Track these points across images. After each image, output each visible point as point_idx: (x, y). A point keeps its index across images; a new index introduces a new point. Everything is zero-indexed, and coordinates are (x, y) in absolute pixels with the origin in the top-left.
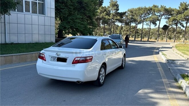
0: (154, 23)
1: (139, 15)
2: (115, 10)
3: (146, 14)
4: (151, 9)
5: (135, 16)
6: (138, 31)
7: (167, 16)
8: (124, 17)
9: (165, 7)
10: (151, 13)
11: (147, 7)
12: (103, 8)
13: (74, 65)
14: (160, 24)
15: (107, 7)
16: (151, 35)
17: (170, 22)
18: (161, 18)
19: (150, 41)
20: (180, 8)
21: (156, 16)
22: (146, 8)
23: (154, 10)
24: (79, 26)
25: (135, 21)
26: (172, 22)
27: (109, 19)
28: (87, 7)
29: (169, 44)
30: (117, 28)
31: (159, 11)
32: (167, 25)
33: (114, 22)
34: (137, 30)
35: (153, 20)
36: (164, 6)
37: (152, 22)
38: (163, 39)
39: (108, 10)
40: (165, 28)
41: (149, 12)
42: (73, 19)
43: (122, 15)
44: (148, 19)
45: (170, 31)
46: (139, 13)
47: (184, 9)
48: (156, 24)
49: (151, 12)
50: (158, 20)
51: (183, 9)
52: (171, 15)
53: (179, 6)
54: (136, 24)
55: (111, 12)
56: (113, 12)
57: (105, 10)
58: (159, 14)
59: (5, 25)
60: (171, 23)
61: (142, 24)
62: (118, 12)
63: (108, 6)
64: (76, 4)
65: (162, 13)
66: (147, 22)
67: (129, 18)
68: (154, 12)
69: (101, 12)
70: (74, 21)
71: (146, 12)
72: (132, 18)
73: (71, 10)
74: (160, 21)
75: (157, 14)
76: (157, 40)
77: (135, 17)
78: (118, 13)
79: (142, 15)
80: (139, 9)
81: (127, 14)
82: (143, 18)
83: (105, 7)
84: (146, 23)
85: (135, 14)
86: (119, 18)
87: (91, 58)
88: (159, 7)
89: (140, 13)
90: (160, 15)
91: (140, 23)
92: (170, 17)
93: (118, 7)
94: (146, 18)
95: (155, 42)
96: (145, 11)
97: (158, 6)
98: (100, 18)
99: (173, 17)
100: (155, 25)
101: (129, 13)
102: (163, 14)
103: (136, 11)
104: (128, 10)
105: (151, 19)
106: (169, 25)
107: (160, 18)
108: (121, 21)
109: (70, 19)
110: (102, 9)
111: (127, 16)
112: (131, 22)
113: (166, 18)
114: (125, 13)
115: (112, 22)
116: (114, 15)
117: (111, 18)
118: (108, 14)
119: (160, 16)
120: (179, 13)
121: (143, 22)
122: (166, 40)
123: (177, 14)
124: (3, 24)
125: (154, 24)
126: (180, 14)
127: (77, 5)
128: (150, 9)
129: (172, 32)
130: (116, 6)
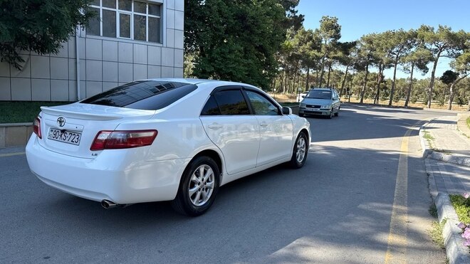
0: (423, 67)
1: (387, 48)
2: (331, 37)
3: (403, 47)
4: (415, 35)
5: (378, 50)
6: (387, 86)
7: (454, 50)
8: (353, 54)
9: (450, 29)
10: (416, 45)
11: (407, 30)
12: (304, 33)
13: (94, 152)
14: (435, 68)
15: (314, 31)
16: (416, 95)
17: (459, 63)
18: (439, 56)
19: (410, 108)
21: (425, 52)
22: (402, 33)
23: (423, 37)
24: (234, 69)
25: (376, 61)
26: (465, 64)
27: (318, 58)
28: (256, 26)
29: (456, 114)
30: (340, 78)
31: (435, 39)
32: (454, 71)
33: (329, 65)
34: (385, 82)
35: (420, 60)
36: (448, 27)
37: (417, 64)
38: (443, 104)
39: (317, 38)
40: (449, 77)
41: (409, 42)
42: (223, 53)
43: (347, 47)
44: (408, 58)
45: (462, 86)
46: (386, 44)
48: (426, 70)
49: (416, 43)
50: (432, 59)
52: (464, 47)
54: (380, 69)
55: (323, 42)
56: (327, 41)
57: (310, 38)
58: (434, 47)
59: (76, 63)
60: (462, 66)
61: (393, 69)
62: (338, 41)
63: (317, 30)
64: (232, 21)
65: (441, 44)
66: (405, 65)
67: (363, 55)
68: (423, 41)
69: (300, 43)
70: (224, 58)
71: (402, 41)
72: (369, 56)
73: (220, 33)
74: (436, 61)
75: (429, 46)
76: (428, 105)
77: (378, 53)
78: (340, 43)
79: (393, 48)
80: (388, 35)
81: (359, 47)
82: (395, 56)
83: (310, 32)
84: (402, 67)
85: (378, 45)
86: (340, 54)
87: (152, 134)
88: (435, 31)
89: (388, 44)
90: (436, 48)
91: (390, 67)
92: (461, 52)
93: (338, 31)
94: (404, 54)
95: (422, 109)
96: (400, 39)
97: (433, 29)
98: (299, 55)
99: (467, 52)
100: (424, 71)
101: (364, 44)
102: (444, 47)
103: (380, 38)
104: (363, 39)
105: (415, 57)
106: (457, 72)
107: (436, 55)
108: (344, 62)
109: (217, 53)
110: (303, 37)
111: (359, 51)
112: (369, 63)
113: (450, 56)
114: (354, 44)
115: (326, 64)
116: (328, 49)
117: (322, 54)
118: (316, 46)
119: (436, 51)
121: (396, 64)
122: (448, 105)
124: (72, 62)
125: (421, 69)
127: (234, 23)
128: (413, 36)
129: (466, 88)
130: (333, 28)
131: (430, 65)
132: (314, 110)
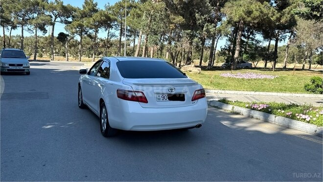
0: (42, 28)
4: (37, 4)
9: (63, 3)
13: (193, 102)
14: (53, 30)
17: (71, 28)
18: (55, 21)
19: (38, 61)
20: (84, 7)
21: (47, 18)
26: (76, 28)
31: (52, 9)
37: (39, 27)
40: (62, 37)
47: (92, 10)
48: (45, 31)
51: (89, 9)
53: (84, 4)
65: (57, 12)
74: (53, 24)
76: (52, 58)
82: (21, 18)
84: (27, 28)
89: (16, 9)
95: (49, 61)
99: (75, 20)
100: (44, 32)
102: (58, 15)
113: (62, 22)
120: (84, 15)
121: (23, 25)
123: (82, 17)
125: (41, 30)
126: (86, 16)
131: (49, 28)
132: (18, 68)
